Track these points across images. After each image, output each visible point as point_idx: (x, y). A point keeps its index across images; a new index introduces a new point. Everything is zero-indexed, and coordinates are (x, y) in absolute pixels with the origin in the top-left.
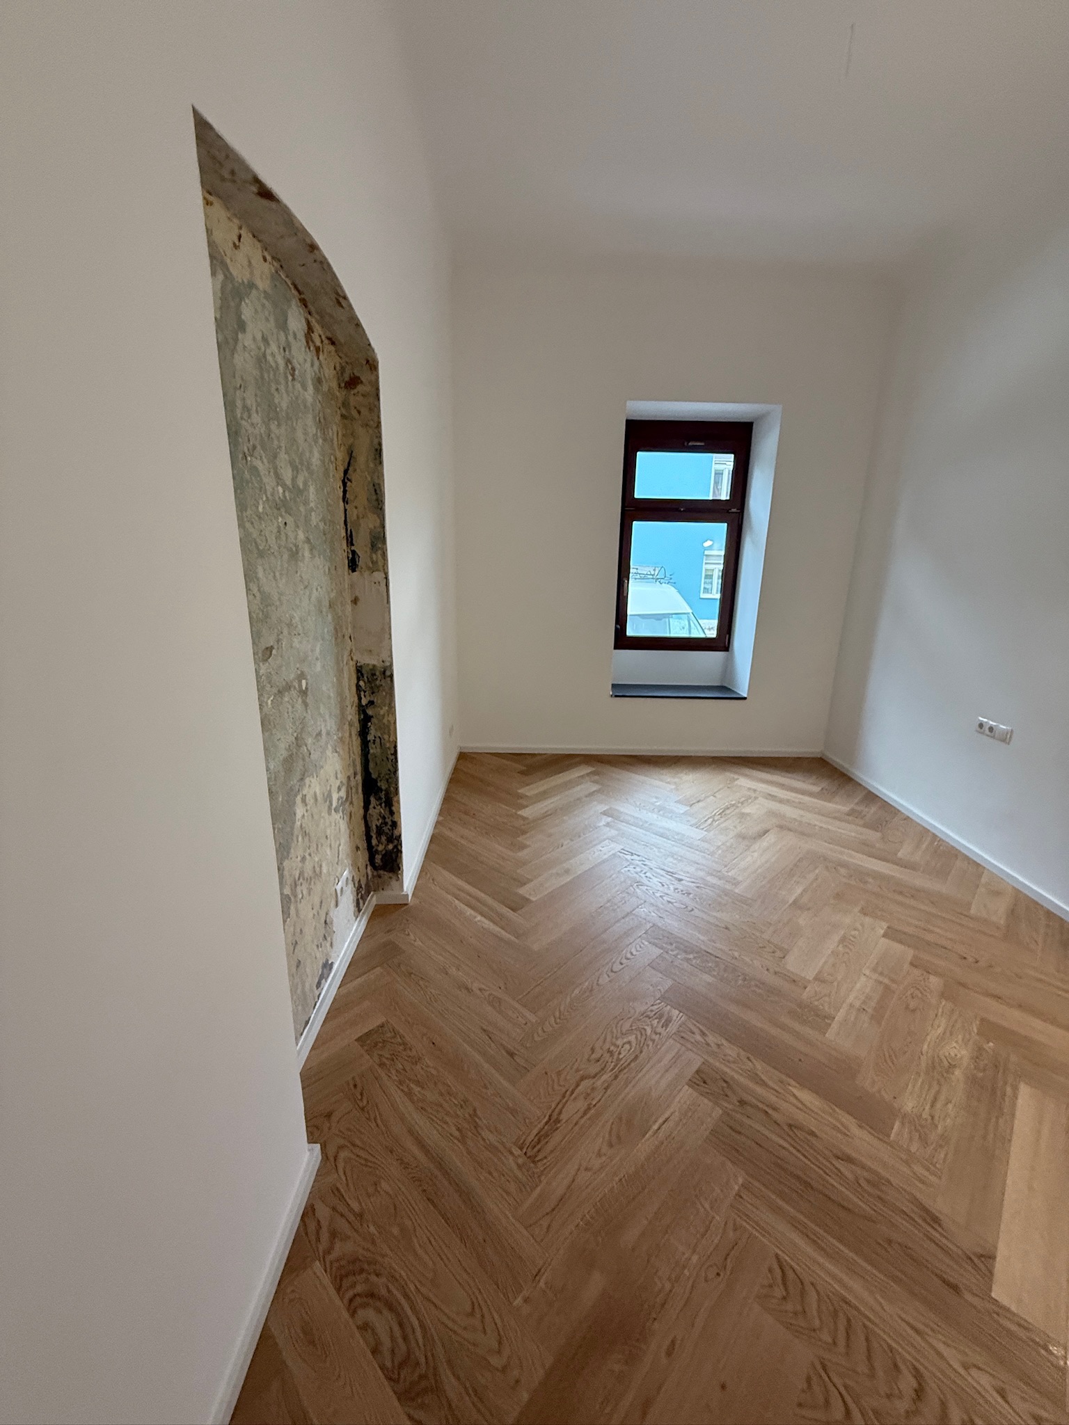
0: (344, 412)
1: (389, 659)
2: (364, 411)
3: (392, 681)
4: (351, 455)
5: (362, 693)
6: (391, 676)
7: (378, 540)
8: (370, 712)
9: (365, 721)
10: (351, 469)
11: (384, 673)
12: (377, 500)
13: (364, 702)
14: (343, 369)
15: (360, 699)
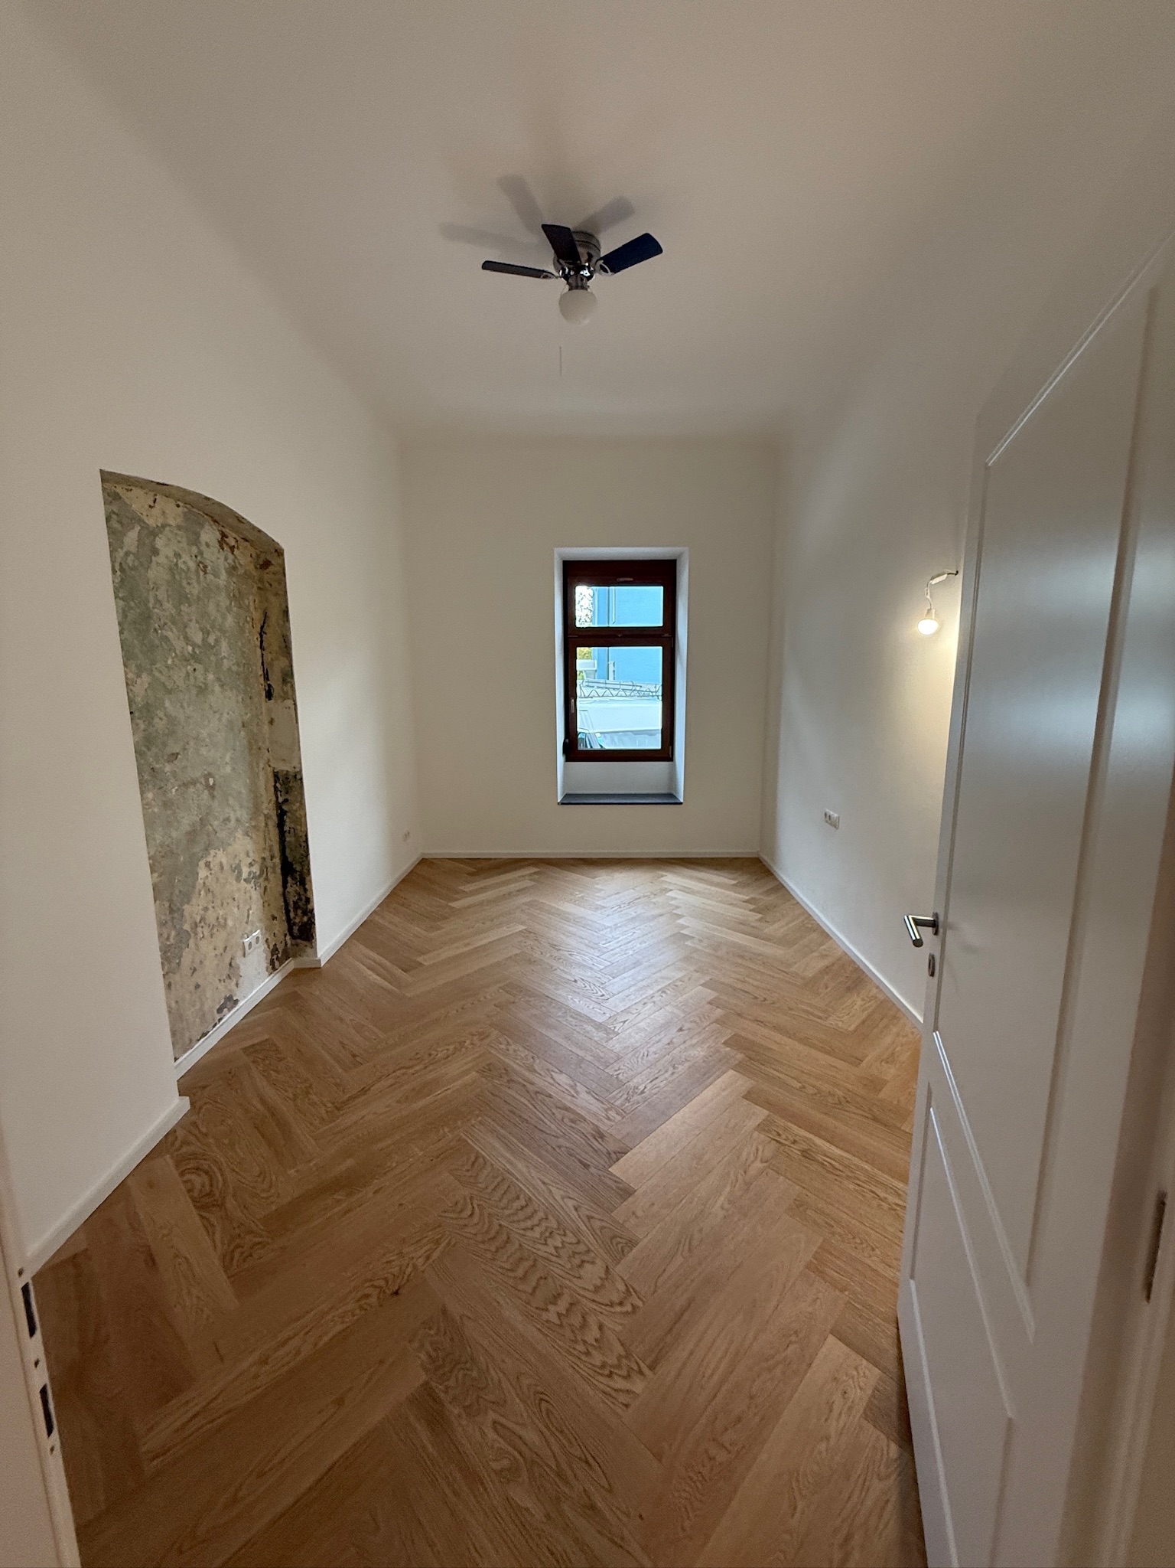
0: (260, 585)
1: (299, 766)
2: (275, 584)
3: (302, 782)
4: (266, 615)
5: (279, 793)
6: (301, 779)
7: (288, 676)
8: (285, 808)
9: (281, 815)
10: (266, 625)
11: (295, 776)
12: (286, 647)
13: (281, 800)
14: (258, 556)
15: (277, 798)
